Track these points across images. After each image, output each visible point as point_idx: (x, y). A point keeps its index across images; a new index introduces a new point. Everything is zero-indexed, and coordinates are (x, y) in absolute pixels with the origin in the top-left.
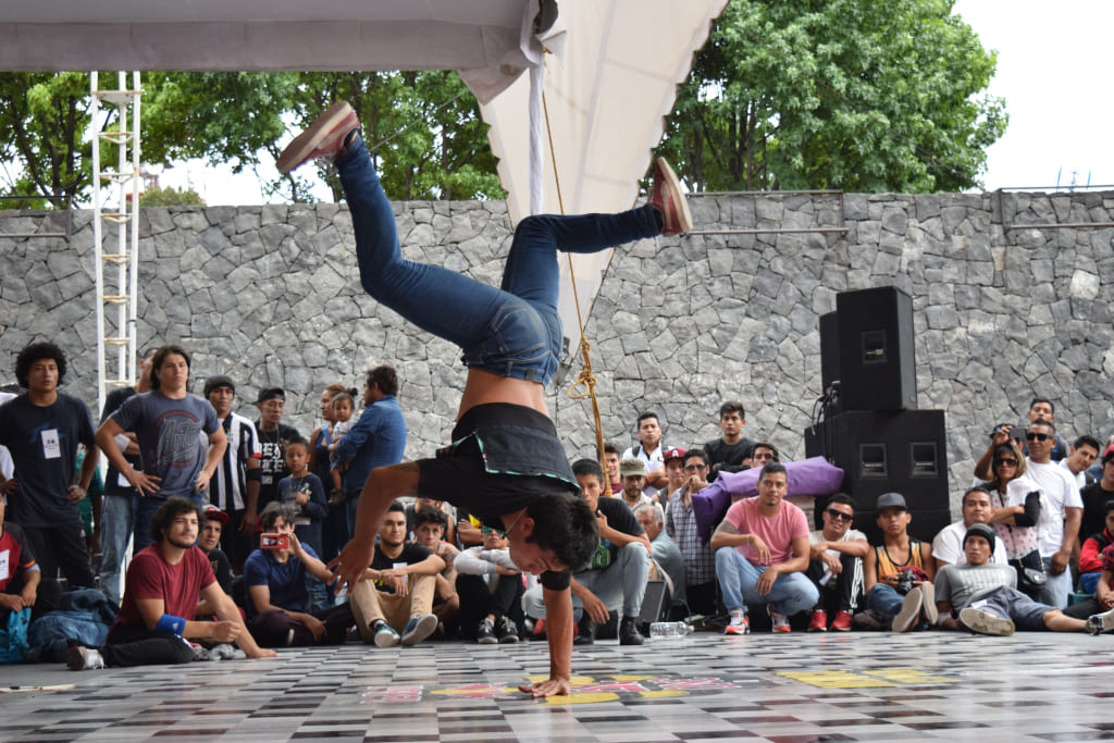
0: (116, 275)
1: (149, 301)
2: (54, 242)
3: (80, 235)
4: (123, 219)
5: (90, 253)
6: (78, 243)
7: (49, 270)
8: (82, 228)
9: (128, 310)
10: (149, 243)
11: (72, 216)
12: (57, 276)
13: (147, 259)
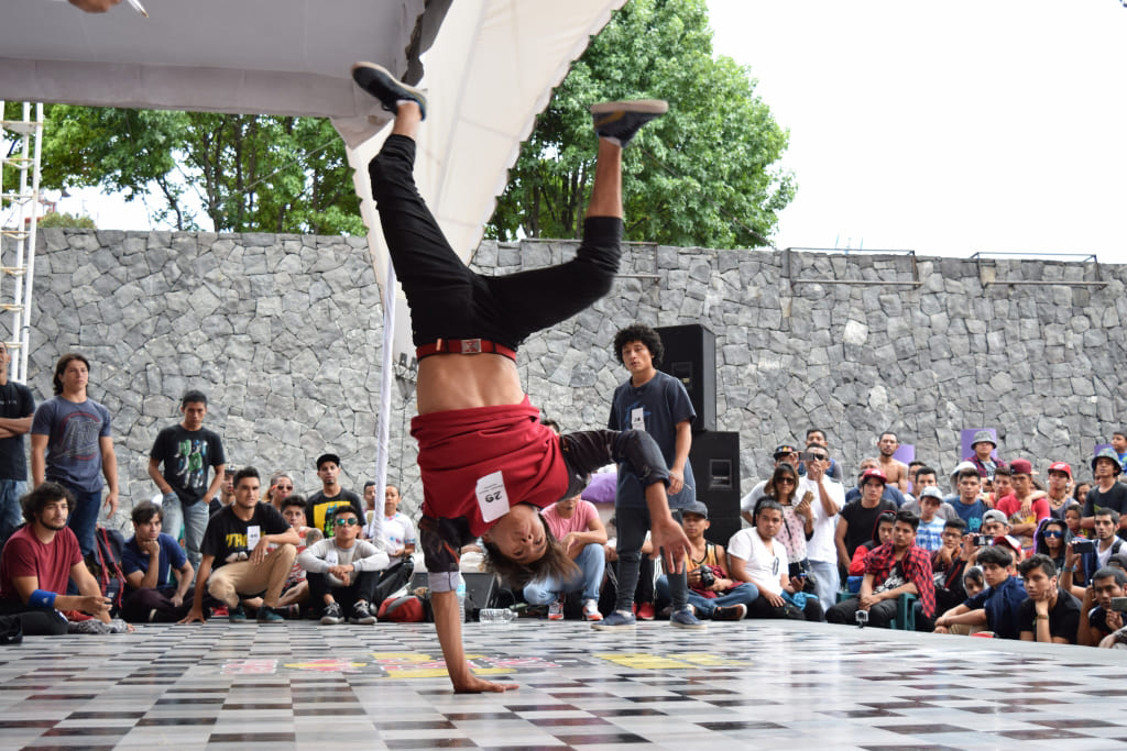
0: (13, 286)
1: (42, 311)
4: (22, 236)
9: (22, 318)
10: (45, 260)
13: (42, 274)
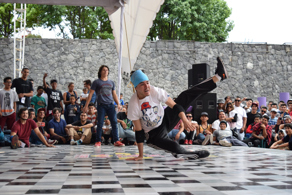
0: (19, 54)
1: (27, 61)
2: (4, 46)
3: (11, 44)
4: (21, 40)
5: (13, 49)
6: (10, 46)
7: (3, 52)
8: (11, 43)
9: (22, 62)
10: (28, 47)
11: (9, 40)
12: (5, 54)
13: (27, 51)
